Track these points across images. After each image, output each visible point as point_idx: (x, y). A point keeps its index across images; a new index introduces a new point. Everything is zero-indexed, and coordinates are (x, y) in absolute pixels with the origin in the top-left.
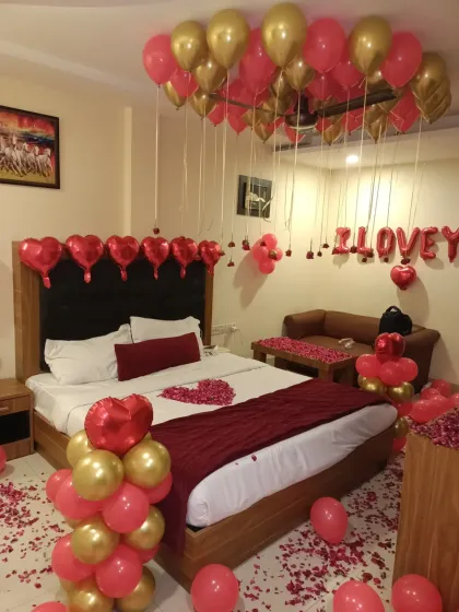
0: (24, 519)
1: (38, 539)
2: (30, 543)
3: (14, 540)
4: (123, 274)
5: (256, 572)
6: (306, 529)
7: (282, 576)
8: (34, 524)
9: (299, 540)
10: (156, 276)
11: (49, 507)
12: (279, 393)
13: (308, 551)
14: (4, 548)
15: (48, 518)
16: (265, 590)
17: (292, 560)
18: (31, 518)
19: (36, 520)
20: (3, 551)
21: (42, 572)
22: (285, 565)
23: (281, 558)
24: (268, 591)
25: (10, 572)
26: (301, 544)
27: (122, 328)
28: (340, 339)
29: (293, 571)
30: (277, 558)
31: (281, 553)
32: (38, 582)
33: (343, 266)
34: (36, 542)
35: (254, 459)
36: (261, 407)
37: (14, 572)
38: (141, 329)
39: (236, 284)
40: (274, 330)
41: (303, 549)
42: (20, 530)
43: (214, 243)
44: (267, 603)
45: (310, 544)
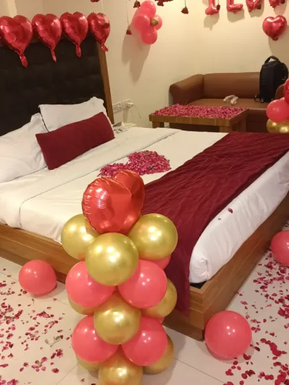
0: (8, 314)
1: (32, 329)
2: (27, 334)
3: (9, 336)
4: (23, 59)
5: (246, 308)
6: (267, 262)
7: (270, 305)
8: (21, 317)
9: (267, 272)
10: (55, 58)
11: (27, 298)
12: (207, 151)
13: (279, 279)
14: (4, 345)
15: (32, 308)
16: (262, 321)
17: (270, 290)
18: (16, 313)
19: (20, 313)
20: (5, 348)
21: (53, 357)
22: (267, 296)
23: (261, 291)
24: (265, 321)
25: (22, 366)
26: (270, 275)
27: (34, 118)
28: (224, 98)
29: (277, 298)
30: (257, 291)
31: (258, 286)
32: (54, 367)
33: (215, 27)
34: (33, 332)
35: (231, 211)
36: (201, 165)
37: (26, 365)
38: (53, 117)
39: (125, 60)
40: (162, 101)
41: (274, 279)
42: (10, 325)
43: (102, 15)
44: (270, 331)
45: (278, 273)
